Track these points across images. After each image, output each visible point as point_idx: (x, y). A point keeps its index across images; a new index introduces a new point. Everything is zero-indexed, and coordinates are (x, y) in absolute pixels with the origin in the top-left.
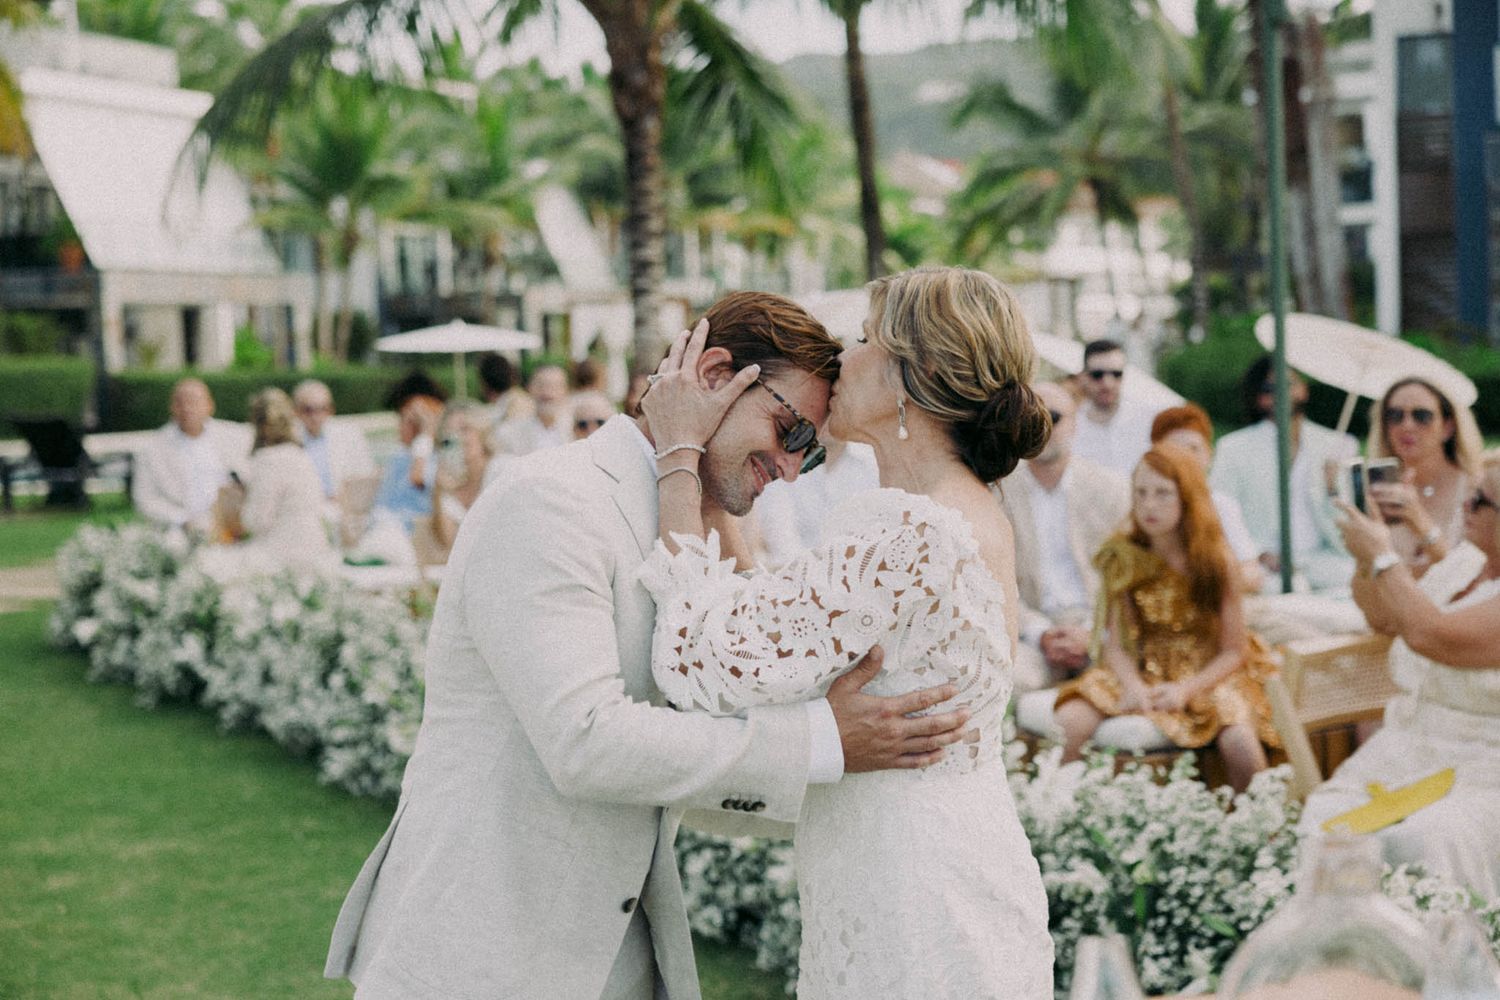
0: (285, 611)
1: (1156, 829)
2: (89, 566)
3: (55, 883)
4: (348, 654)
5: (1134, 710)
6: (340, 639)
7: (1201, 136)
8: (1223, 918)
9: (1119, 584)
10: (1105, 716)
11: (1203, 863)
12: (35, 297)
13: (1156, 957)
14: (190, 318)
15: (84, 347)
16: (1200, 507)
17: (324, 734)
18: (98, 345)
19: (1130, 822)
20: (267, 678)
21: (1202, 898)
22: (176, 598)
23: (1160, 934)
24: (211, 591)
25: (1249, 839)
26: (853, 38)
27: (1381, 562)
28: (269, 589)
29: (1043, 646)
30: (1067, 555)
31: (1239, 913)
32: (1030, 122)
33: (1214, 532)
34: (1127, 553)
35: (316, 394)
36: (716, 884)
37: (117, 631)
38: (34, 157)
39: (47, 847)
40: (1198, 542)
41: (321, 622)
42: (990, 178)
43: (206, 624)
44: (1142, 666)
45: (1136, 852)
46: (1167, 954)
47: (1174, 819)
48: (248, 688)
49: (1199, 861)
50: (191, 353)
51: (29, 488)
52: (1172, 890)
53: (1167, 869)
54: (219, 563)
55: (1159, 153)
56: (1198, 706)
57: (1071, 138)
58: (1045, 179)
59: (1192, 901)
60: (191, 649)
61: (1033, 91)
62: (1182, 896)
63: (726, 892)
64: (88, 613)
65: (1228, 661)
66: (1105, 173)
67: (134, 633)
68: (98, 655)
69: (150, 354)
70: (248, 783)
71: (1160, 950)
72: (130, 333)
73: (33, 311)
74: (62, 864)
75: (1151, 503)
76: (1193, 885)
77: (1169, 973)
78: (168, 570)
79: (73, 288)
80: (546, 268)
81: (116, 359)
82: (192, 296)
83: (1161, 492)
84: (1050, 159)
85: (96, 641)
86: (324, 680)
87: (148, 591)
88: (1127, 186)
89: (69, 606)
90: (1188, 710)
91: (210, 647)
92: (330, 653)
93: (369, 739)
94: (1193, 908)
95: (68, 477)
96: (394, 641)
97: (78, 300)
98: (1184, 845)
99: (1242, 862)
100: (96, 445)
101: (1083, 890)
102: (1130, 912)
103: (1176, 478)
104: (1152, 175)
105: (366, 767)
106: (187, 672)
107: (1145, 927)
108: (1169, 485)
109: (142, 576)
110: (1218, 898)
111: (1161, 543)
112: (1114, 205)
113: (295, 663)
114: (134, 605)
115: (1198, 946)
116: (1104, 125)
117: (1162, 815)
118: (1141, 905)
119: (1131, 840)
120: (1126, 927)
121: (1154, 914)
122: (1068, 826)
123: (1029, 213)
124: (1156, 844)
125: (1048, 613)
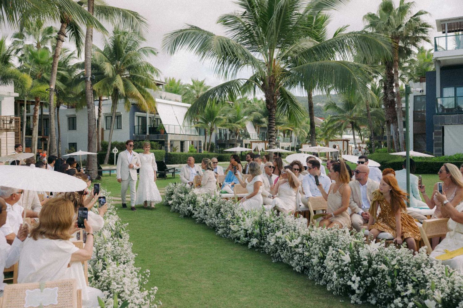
0: (209, 201)
1: (399, 258)
2: (171, 190)
3: (169, 252)
4: (222, 210)
6: (220, 208)
8: (414, 277)
10: (381, 232)
11: (409, 265)
12: (156, 138)
13: (399, 285)
14: (182, 143)
15: (164, 148)
17: (217, 225)
19: (392, 256)
20: (205, 214)
21: (409, 273)
22: (187, 198)
23: (399, 280)
24: (194, 196)
25: (419, 261)
27: (445, 202)
28: (205, 196)
29: (362, 216)
31: (417, 276)
32: (340, 110)
35: (215, 160)
36: (300, 261)
37: (176, 203)
38: (157, 113)
41: (216, 203)
43: (194, 202)
45: (394, 262)
46: (401, 284)
47: (402, 255)
48: (201, 215)
49: (408, 265)
50: (182, 150)
52: (403, 270)
53: (402, 266)
54: (196, 191)
55: (365, 117)
57: (348, 114)
58: (342, 121)
59: (407, 273)
60: (191, 207)
62: (405, 272)
63: (302, 263)
64: (171, 199)
66: (353, 121)
67: (180, 204)
68: (173, 207)
69: (175, 150)
70: (202, 234)
71: (400, 283)
72: (171, 145)
76: (407, 270)
77: (402, 288)
78: (186, 193)
80: (248, 136)
81: (170, 151)
82: (183, 139)
85: (172, 204)
86: (217, 215)
87: (182, 196)
89: (167, 198)
91: (194, 207)
92: (218, 209)
93: (227, 227)
94: (407, 275)
95: (163, 172)
96: (231, 208)
97: (163, 139)
98: (406, 261)
99: (417, 265)
100: (168, 166)
101: (382, 269)
102: (393, 275)
105: (225, 232)
106: (189, 211)
107: (396, 278)
109: (181, 193)
110: (413, 273)
112: (355, 127)
113: (212, 211)
114: (179, 198)
115: (410, 283)
117: (399, 255)
118: (395, 273)
119: (393, 260)
120: (392, 278)
121: (398, 275)
122: (377, 255)
123: (340, 127)
124: (398, 261)
125: (363, 209)
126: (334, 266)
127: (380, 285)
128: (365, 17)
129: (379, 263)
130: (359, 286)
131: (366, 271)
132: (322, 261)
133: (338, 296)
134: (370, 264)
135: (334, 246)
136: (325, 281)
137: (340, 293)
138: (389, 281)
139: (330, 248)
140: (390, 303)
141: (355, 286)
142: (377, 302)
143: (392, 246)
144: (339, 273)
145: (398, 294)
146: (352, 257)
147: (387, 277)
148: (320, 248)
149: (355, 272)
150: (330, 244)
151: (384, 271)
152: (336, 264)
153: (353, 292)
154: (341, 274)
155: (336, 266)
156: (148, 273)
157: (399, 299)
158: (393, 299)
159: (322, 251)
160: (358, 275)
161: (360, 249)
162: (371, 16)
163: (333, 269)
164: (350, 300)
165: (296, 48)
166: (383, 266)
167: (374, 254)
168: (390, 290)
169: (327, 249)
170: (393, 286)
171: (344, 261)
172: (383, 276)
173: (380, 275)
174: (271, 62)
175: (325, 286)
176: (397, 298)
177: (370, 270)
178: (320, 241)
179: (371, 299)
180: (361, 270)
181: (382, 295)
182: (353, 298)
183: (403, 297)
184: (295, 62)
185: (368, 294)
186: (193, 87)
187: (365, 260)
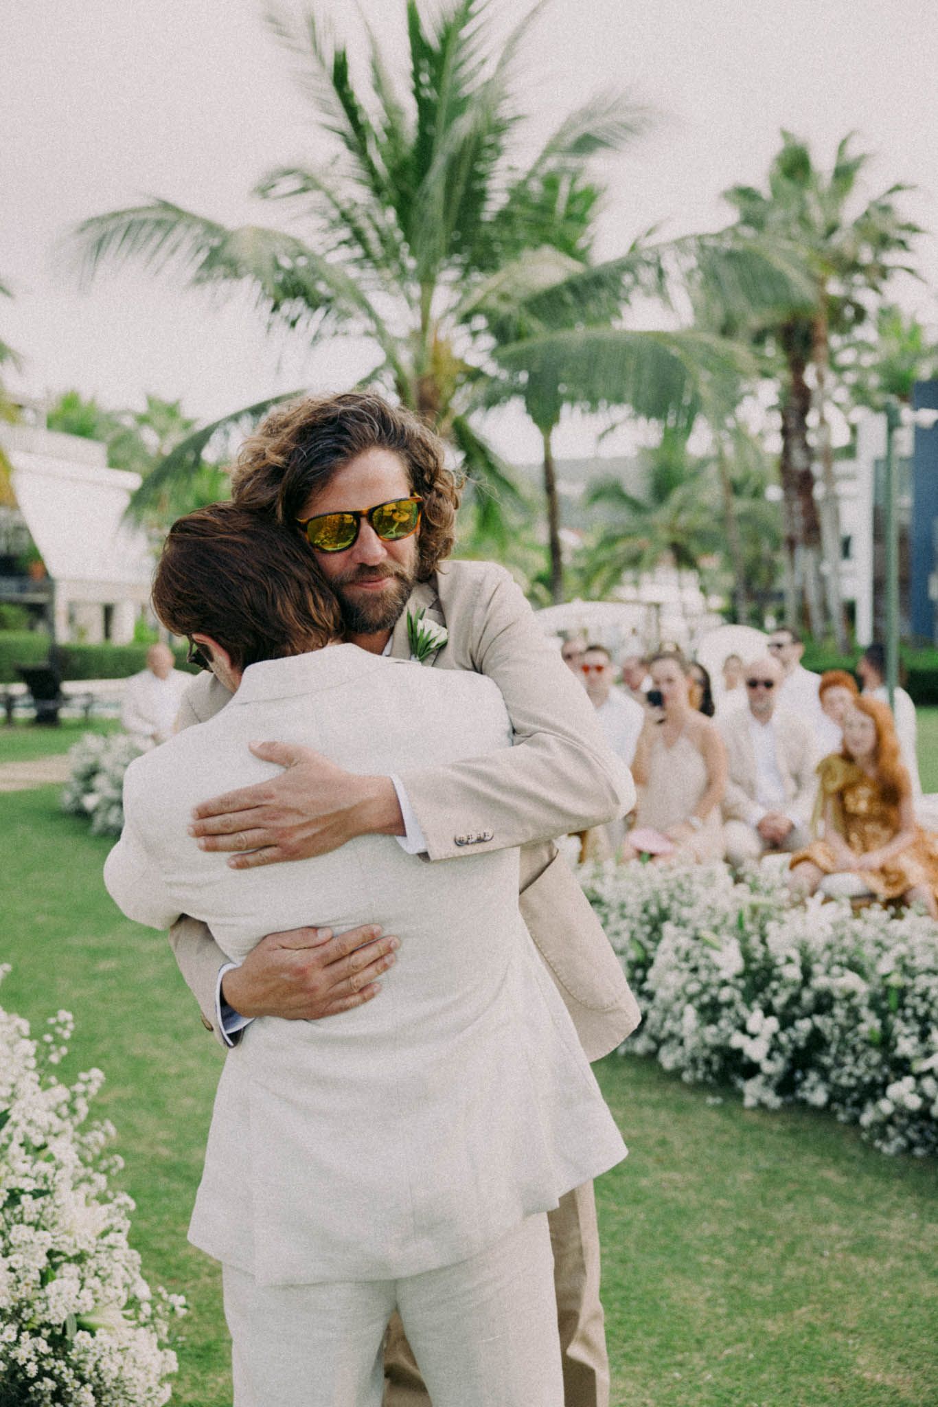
1: (902, 949)
2: (89, 760)
3: (105, 965)
5: (847, 869)
7: (745, 518)
9: (834, 785)
10: (826, 873)
12: (15, 595)
13: (906, 1036)
14: (108, 611)
15: (41, 627)
16: (888, 738)
18: (51, 626)
19: (879, 944)
23: (906, 1020)
26: (547, 446)
29: (759, 828)
30: (774, 768)
32: (636, 507)
33: (895, 753)
34: (840, 767)
37: (109, 803)
38: (15, 507)
39: (92, 942)
40: (885, 760)
42: (609, 541)
44: (848, 840)
45: (886, 965)
46: (913, 1034)
47: (914, 941)
50: (107, 634)
51: (24, 712)
52: (918, 990)
53: (913, 977)
55: (715, 527)
56: (890, 867)
57: (661, 516)
58: (641, 542)
59: (931, 998)
61: (637, 487)
62: (924, 996)
64: (91, 790)
65: (906, 839)
66: (681, 539)
68: (99, 817)
69: (82, 633)
71: (908, 1030)
72: (71, 619)
73: (12, 603)
74: (106, 953)
75: (857, 733)
76: (929, 988)
77: (915, 1046)
79: (39, 589)
81: (64, 636)
82: (108, 598)
83: (863, 725)
84: (648, 529)
85: (96, 810)
88: (694, 548)
89: (77, 786)
90: (883, 871)
94: (931, 1004)
95: (50, 705)
97: (40, 598)
98: (923, 960)
100: (68, 687)
101: (847, 989)
102: (884, 1005)
103: (873, 715)
104: (708, 540)
107: (896, 1015)
108: (868, 720)
111: (861, 760)
112: (684, 559)
116: (680, 509)
117: (903, 939)
118: (893, 1001)
119: (879, 956)
120: (882, 1015)
121: (902, 1006)
122: (829, 947)
123: (635, 561)
124: (900, 960)
125: (763, 804)
126: (684, 988)
127: (843, 1040)
128: (726, 195)
129: (836, 970)
130: (772, 1050)
131: (795, 1000)
132: (639, 973)
133: (699, 1087)
134: (807, 973)
135: (681, 923)
136: (653, 1038)
137: (705, 1074)
138: (870, 1024)
139: (668, 928)
140: (875, 1099)
141: (756, 1050)
142: (832, 1099)
143: (876, 914)
144: (702, 1009)
145: (901, 1067)
146: (747, 957)
147: (864, 1012)
148: (633, 933)
149: (756, 1005)
150: (664, 916)
151: (850, 996)
152: (690, 981)
153: (752, 1070)
154: (711, 1011)
155: (694, 988)
156: (63, 1025)
157: (909, 1081)
158: (885, 1084)
159: (640, 943)
160: (768, 1011)
161: (771, 927)
162: (745, 194)
163: (678, 999)
164: (740, 1095)
165: (507, 288)
166: (850, 980)
167: (817, 943)
168: (875, 1057)
169: (656, 933)
170: (886, 1042)
171: (718, 969)
172: (854, 1013)
173: (839, 1011)
174: (424, 328)
175: (652, 1056)
176: (899, 1079)
177: (807, 996)
178: (634, 909)
179: (812, 1089)
180: (775, 993)
181: (850, 1075)
182: (753, 1090)
183: (919, 1077)
184: (502, 331)
185: (798, 1075)
186: (143, 420)
187: (789, 960)
